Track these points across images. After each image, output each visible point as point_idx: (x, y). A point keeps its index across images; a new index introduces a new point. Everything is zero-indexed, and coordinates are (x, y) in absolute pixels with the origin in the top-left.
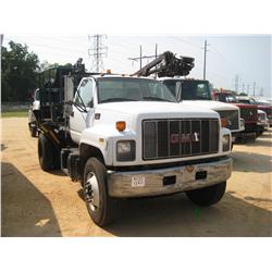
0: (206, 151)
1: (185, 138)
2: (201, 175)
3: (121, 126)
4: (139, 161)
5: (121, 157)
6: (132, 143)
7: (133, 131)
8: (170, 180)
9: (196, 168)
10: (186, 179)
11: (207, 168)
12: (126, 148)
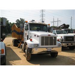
0: (73, 41)
1: (70, 39)
2: (72, 44)
3: (61, 37)
4: (64, 42)
5: (62, 41)
6: (63, 39)
7: (63, 38)
8: (68, 44)
9: (71, 43)
10: (70, 44)
11: (73, 43)
12: (62, 40)
